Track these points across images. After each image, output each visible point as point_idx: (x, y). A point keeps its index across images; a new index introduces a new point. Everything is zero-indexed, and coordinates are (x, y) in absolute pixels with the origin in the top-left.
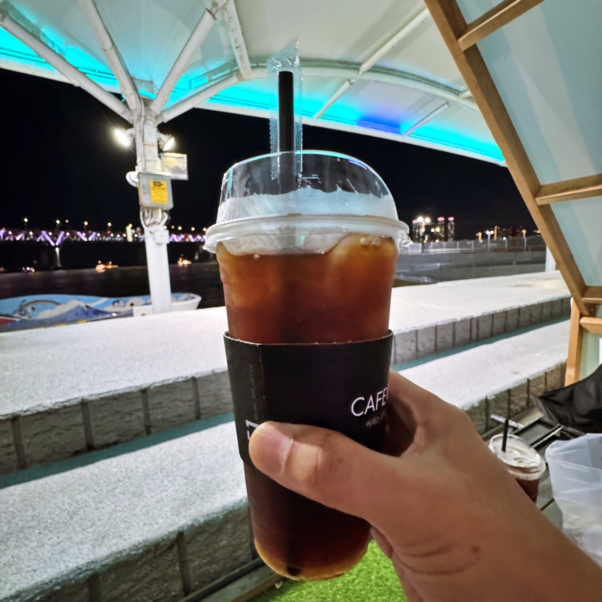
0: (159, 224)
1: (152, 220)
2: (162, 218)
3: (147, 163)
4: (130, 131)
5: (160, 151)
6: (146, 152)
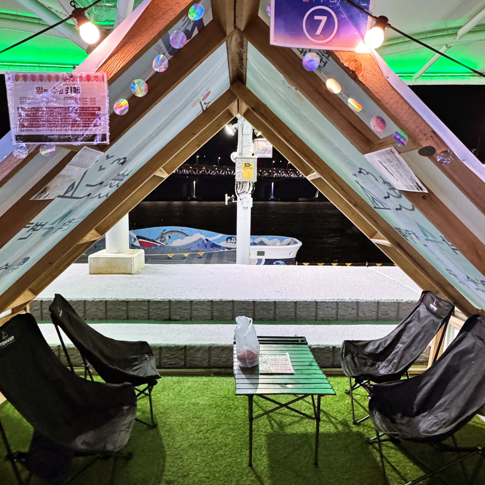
0: (247, 193)
1: (242, 190)
2: (249, 189)
3: (243, 149)
4: (235, 125)
5: (254, 137)
6: (244, 140)
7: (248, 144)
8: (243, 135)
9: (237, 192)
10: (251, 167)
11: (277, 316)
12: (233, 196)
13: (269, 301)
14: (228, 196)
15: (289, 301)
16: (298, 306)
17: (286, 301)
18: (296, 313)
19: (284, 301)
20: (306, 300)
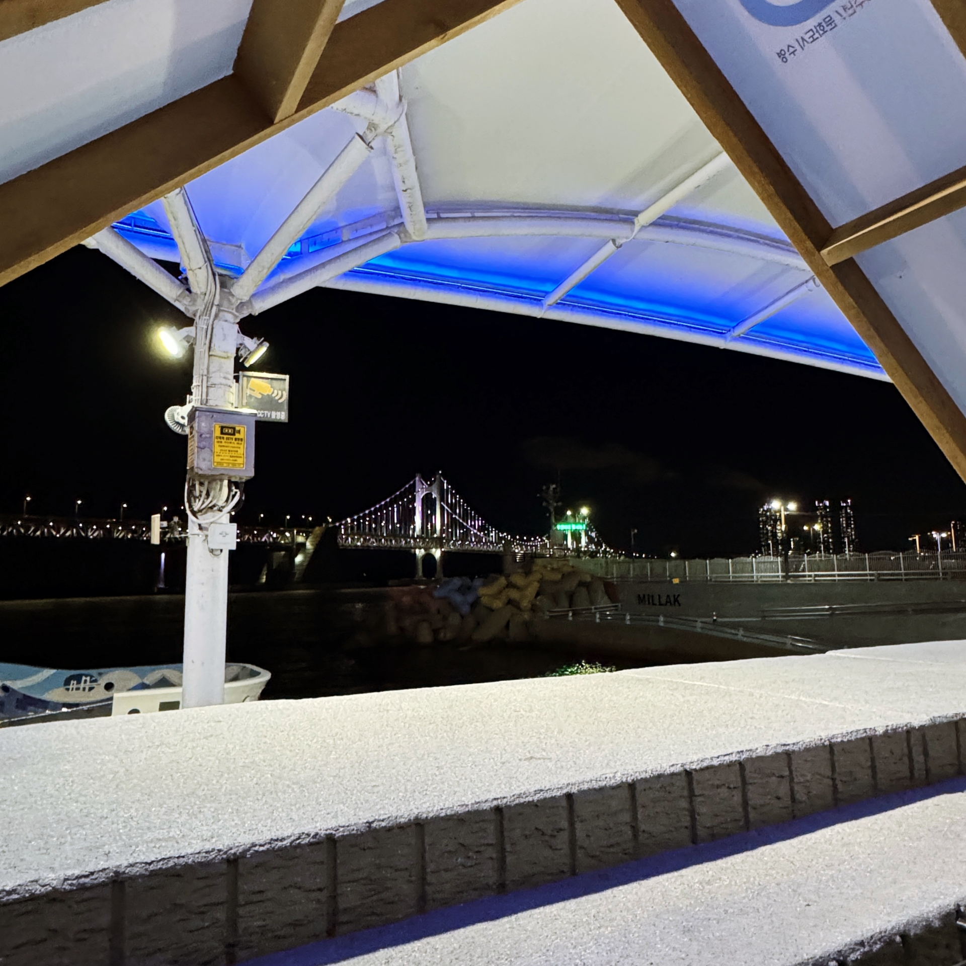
0: (220, 510)
1: (207, 502)
2: (227, 497)
3: (211, 390)
4: (186, 331)
5: (239, 366)
6: (212, 369)
7: (224, 381)
8: (210, 356)
9: (190, 506)
10: (237, 436)
11: (580, 854)
12: (176, 519)
13: (548, 795)
14: (162, 520)
15: (612, 782)
16: (641, 799)
17: (603, 784)
18: (635, 829)
19: (596, 785)
20: (660, 771)
